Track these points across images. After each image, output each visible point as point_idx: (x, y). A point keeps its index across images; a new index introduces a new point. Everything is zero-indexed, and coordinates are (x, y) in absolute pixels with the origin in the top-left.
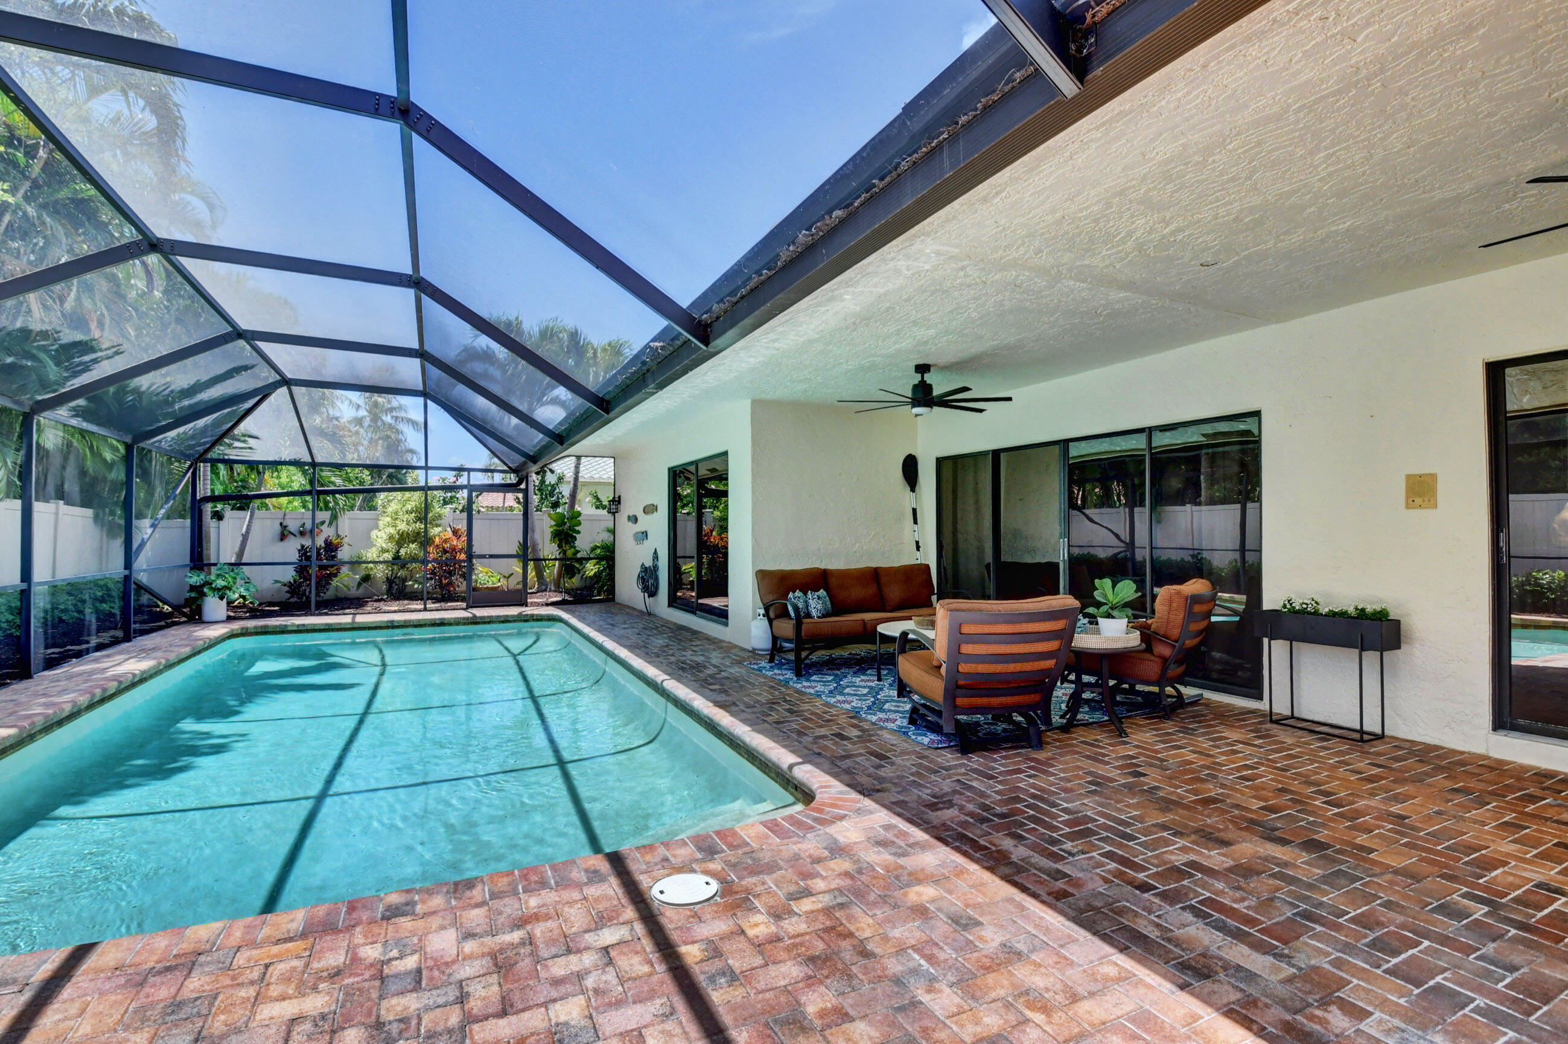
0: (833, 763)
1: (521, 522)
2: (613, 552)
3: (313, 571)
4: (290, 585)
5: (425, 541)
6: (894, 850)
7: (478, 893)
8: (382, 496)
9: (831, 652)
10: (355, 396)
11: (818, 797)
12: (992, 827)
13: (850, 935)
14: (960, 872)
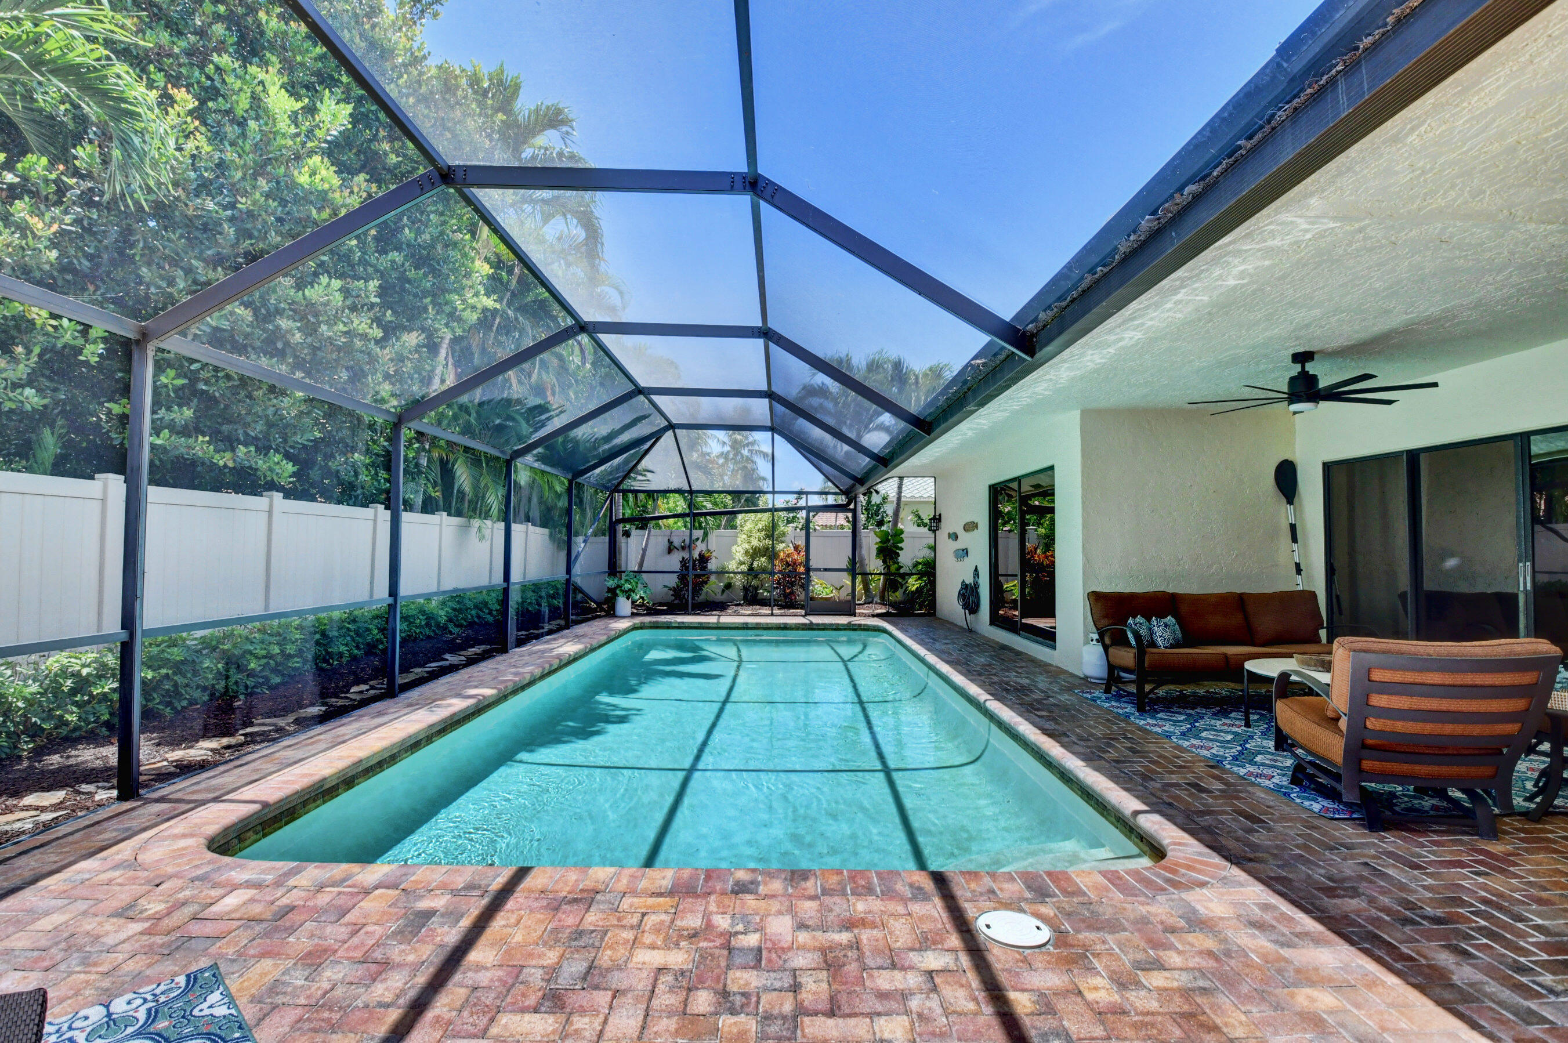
0: (1188, 816)
1: (850, 540)
2: (934, 568)
3: (690, 578)
4: (674, 589)
5: (771, 554)
6: (1274, 937)
7: (811, 886)
8: (740, 516)
9: (1181, 687)
10: (721, 435)
11: (1169, 854)
12: (1422, 933)
13: (1215, 1029)
14: (1372, 984)
